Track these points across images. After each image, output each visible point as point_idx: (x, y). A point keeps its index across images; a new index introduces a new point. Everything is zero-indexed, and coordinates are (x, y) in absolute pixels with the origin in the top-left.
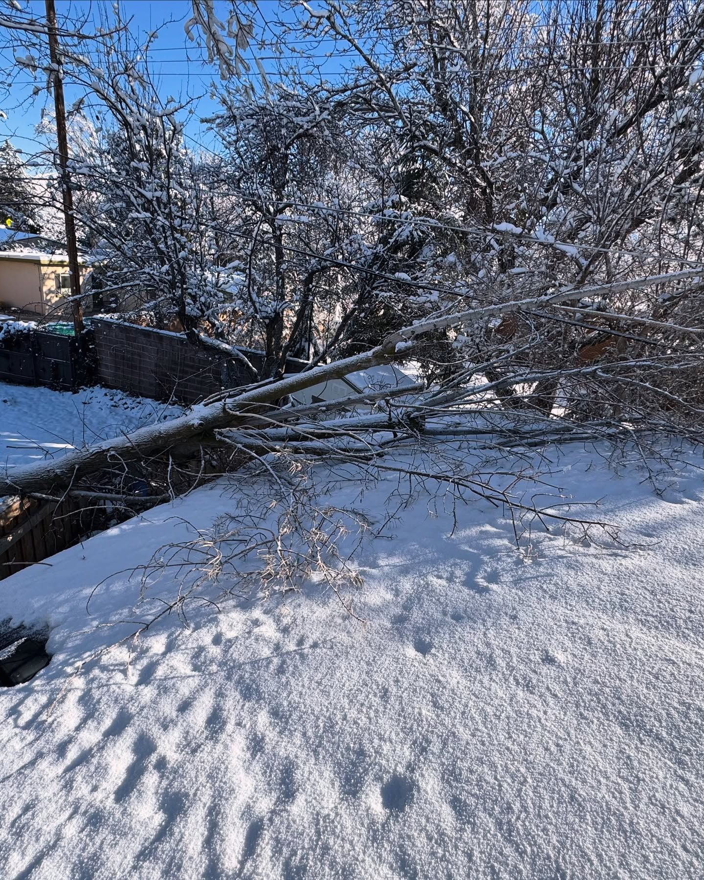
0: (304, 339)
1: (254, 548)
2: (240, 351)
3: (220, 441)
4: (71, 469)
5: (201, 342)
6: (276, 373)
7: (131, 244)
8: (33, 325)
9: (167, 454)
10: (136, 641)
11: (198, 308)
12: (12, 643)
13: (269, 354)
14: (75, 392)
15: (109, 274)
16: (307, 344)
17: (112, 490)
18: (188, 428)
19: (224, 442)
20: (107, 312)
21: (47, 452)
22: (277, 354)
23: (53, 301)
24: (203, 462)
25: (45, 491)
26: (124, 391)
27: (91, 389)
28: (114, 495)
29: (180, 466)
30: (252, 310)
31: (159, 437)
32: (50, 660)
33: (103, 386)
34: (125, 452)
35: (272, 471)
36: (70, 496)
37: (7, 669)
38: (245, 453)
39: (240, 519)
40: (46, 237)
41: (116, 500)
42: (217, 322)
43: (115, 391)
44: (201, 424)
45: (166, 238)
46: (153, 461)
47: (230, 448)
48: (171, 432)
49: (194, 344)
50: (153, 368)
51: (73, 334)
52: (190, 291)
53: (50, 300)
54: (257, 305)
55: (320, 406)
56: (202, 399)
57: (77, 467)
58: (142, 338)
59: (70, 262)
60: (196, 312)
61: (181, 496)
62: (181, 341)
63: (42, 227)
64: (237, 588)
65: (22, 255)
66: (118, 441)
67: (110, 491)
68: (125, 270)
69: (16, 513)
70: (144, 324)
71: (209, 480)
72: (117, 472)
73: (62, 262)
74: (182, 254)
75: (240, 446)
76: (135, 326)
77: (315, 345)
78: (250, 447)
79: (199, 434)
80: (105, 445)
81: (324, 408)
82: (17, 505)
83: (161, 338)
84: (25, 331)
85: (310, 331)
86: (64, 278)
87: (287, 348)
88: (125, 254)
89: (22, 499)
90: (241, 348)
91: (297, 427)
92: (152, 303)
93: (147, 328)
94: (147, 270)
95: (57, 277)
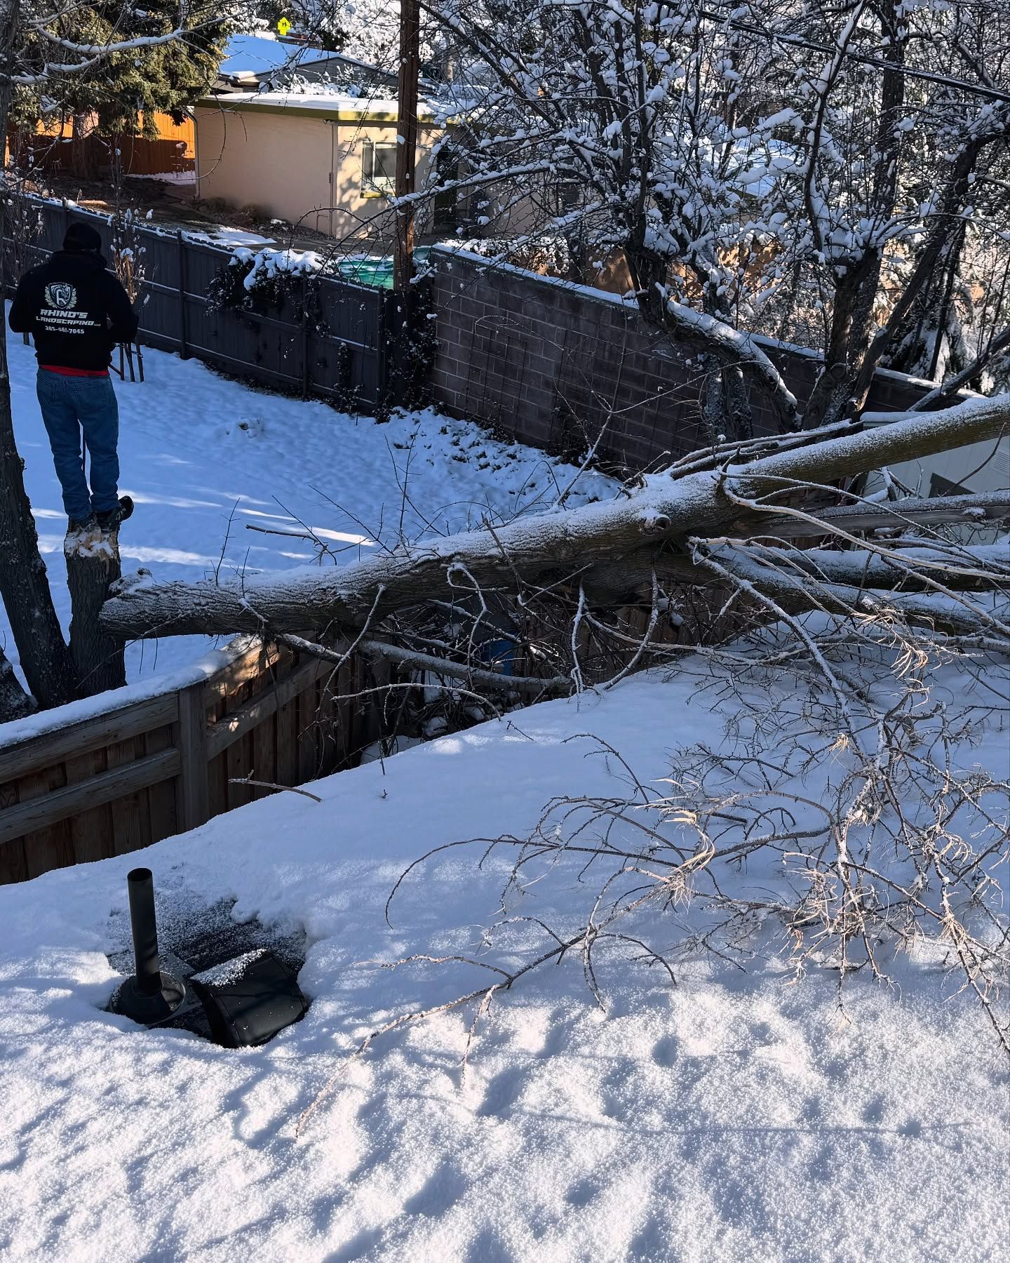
0: (926, 323)
1: (764, 843)
2: (760, 345)
3: (702, 566)
4: (370, 592)
5: (672, 319)
6: (843, 408)
7: (537, 70)
8: (311, 259)
9: (574, 584)
10: (484, 1009)
11: (674, 233)
12: (236, 953)
13: (833, 357)
14: (382, 419)
15: (483, 143)
16: (934, 335)
17: (445, 650)
18: (630, 528)
19: (710, 572)
20: (466, 236)
21: (324, 548)
22: (854, 356)
23: (354, 207)
24: (655, 613)
25: (312, 633)
26: (484, 426)
27: (415, 414)
28: (448, 663)
29: (600, 614)
30: (807, 240)
31: (563, 542)
32: (306, 1009)
33: (441, 411)
34: (486, 568)
35: (819, 658)
36: (360, 652)
37: (227, 1007)
38: (757, 603)
39: (733, 765)
40: (353, 57)
41: (452, 674)
42: (713, 271)
43: (463, 423)
44: (662, 522)
45: (619, 53)
46: (546, 599)
47: (721, 586)
48: (591, 532)
49: (652, 322)
50: (552, 376)
51: (389, 284)
52: (659, 187)
53: (348, 203)
54: (823, 227)
55: (967, 504)
56: (669, 461)
57: (382, 588)
58: (536, 304)
59: (401, 116)
60: (667, 243)
61: (596, 686)
62: (619, 313)
63: (346, 35)
64: (717, 935)
65: (303, 99)
66: (471, 541)
67: (441, 652)
68: (520, 134)
69: (251, 673)
70: (542, 269)
71: (663, 659)
72: (461, 610)
73: (381, 115)
74: (653, 94)
75: (746, 584)
76: (520, 270)
77: (955, 341)
78: (770, 590)
79: (651, 546)
80: (444, 546)
81: (980, 511)
82: (253, 656)
83: (575, 303)
84: (296, 273)
85: (948, 301)
86: (382, 155)
87: (883, 343)
88: (523, 95)
89: (266, 644)
90: (762, 340)
91: (899, 553)
92: (571, 217)
93: (548, 279)
94: (567, 134)
95: (369, 149)
